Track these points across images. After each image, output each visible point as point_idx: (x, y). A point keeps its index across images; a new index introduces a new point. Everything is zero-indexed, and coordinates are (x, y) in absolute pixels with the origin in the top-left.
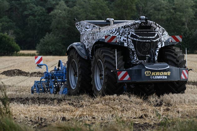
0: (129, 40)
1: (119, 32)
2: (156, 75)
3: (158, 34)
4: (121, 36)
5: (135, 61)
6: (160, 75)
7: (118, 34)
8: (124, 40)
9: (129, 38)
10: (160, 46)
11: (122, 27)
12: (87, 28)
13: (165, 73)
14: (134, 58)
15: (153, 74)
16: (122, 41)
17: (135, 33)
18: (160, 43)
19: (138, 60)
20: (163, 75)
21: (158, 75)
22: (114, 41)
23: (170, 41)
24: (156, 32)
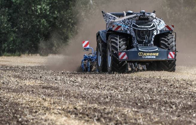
0: (131, 29)
1: (125, 22)
2: (147, 55)
3: (154, 25)
4: (126, 25)
5: (135, 45)
6: (150, 55)
7: (124, 24)
8: (127, 29)
9: (131, 28)
10: (155, 34)
11: (127, 19)
12: (110, 19)
13: (154, 54)
14: (134, 42)
15: (145, 54)
16: (126, 29)
17: (136, 24)
18: (156, 31)
19: (137, 44)
20: (152, 56)
21: (149, 55)
22: (119, 29)
23: (164, 30)
24: (153, 22)
